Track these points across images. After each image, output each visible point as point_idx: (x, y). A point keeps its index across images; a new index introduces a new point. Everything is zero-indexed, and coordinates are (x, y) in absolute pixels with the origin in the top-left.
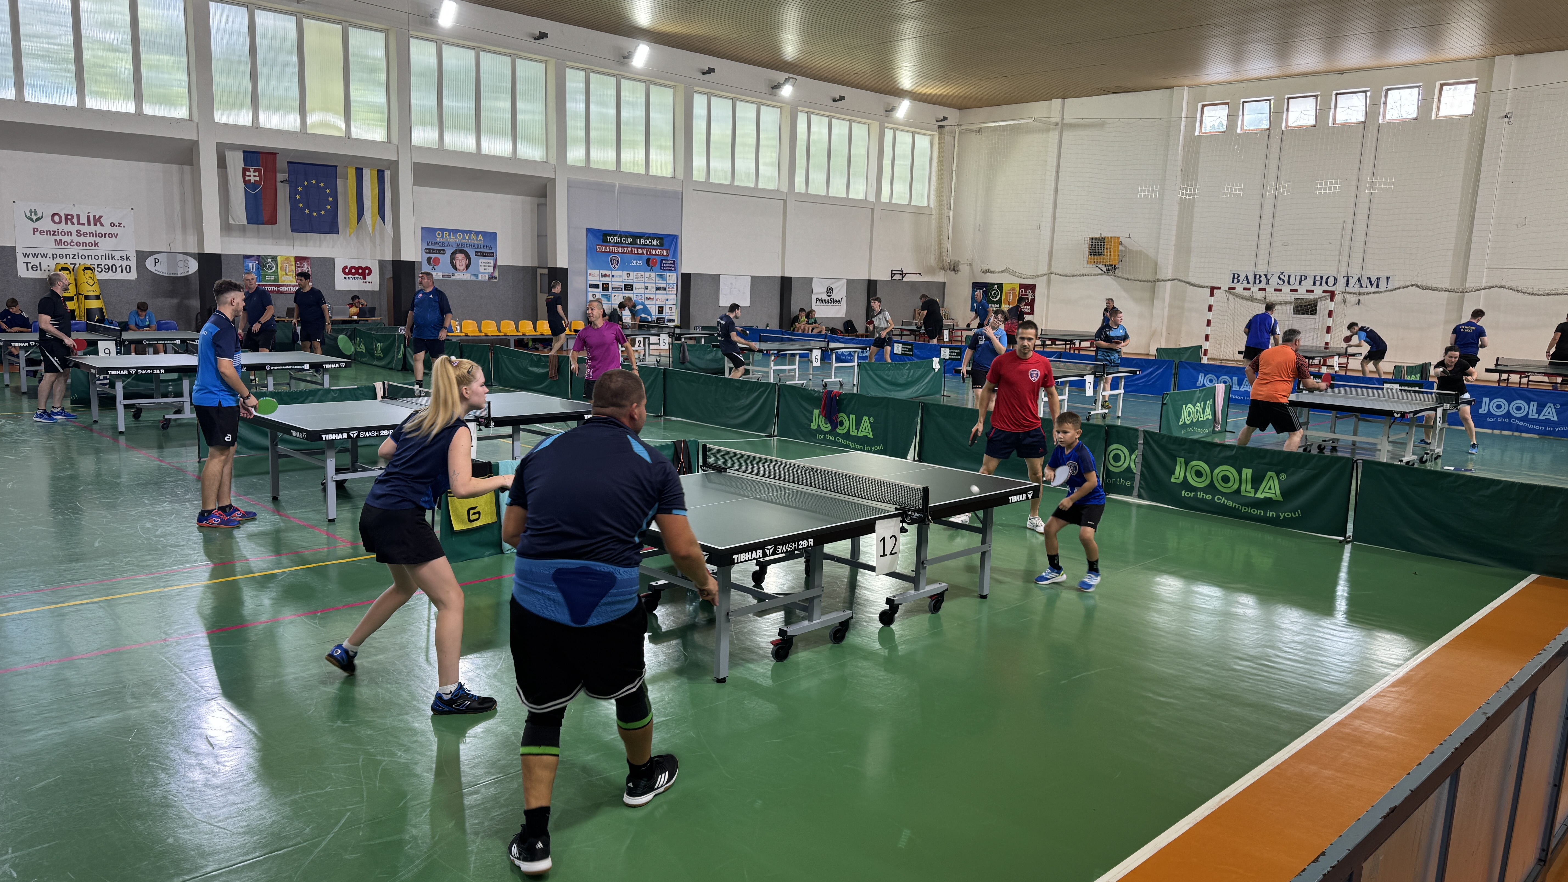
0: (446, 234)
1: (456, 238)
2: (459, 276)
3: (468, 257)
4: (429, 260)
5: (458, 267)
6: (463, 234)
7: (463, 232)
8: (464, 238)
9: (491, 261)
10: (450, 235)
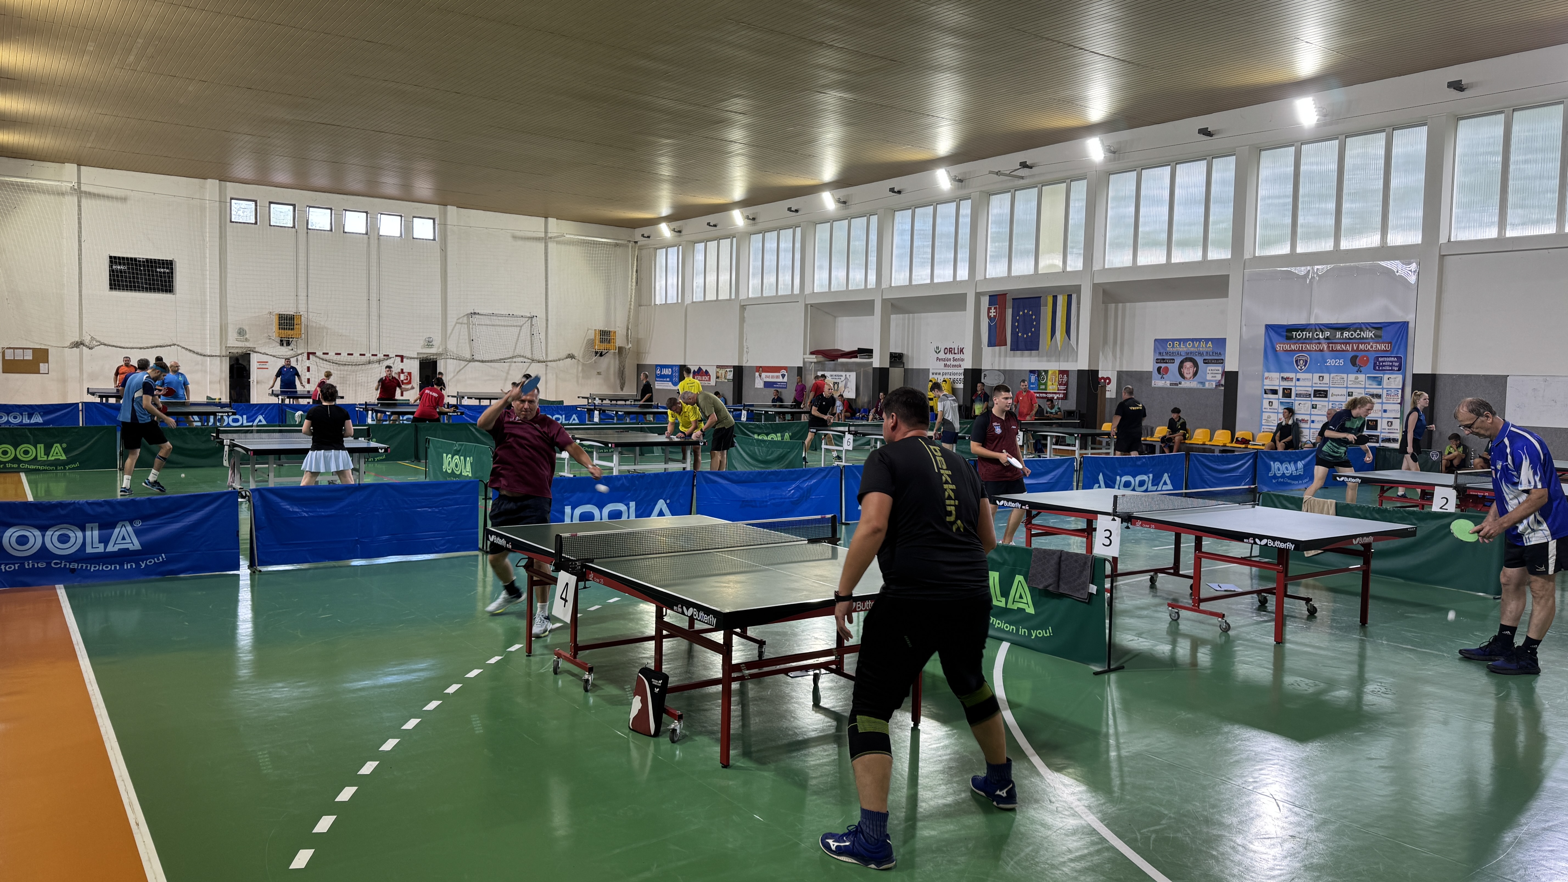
0: (1176, 344)
1: (1186, 347)
2: (1185, 384)
3: (1196, 364)
4: (1159, 369)
5: (1186, 375)
6: (1193, 342)
7: (1193, 340)
8: (1193, 346)
9: (1219, 368)
10: (1180, 345)
